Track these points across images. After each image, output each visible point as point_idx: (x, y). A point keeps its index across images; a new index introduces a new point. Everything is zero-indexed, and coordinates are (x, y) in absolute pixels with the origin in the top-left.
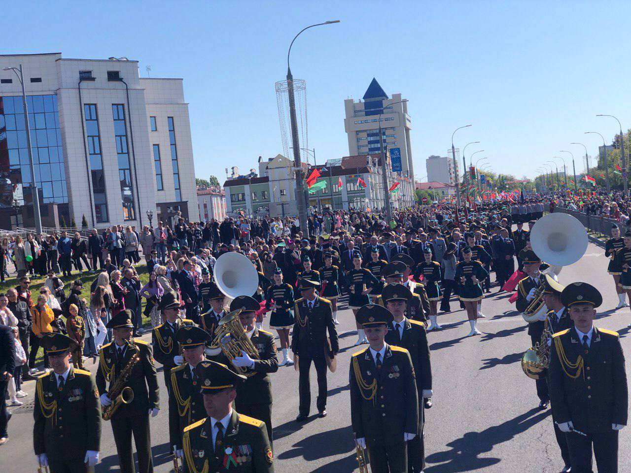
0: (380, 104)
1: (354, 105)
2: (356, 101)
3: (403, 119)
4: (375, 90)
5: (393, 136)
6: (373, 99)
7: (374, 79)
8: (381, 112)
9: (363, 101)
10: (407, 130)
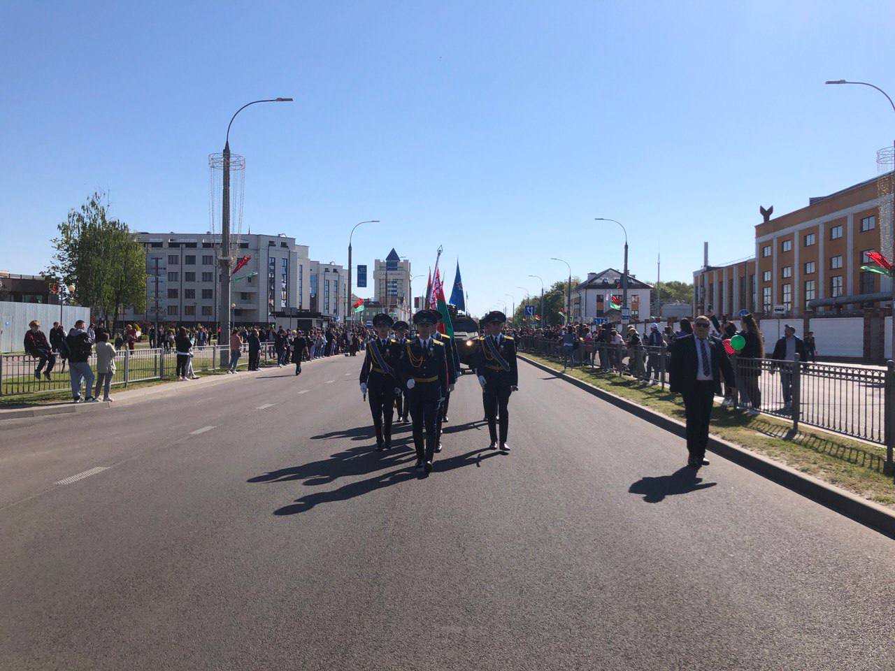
0: (396, 264)
1: (381, 263)
2: (382, 261)
3: (408, 275)
4: (393, 256)
5: (401, 284)
6: (392, 261)
7: (393, 249)
8: (396, 269)
9: (386, 261)
10: (410, 281)
